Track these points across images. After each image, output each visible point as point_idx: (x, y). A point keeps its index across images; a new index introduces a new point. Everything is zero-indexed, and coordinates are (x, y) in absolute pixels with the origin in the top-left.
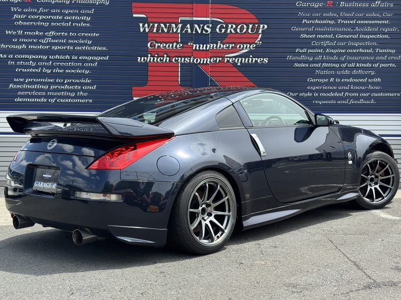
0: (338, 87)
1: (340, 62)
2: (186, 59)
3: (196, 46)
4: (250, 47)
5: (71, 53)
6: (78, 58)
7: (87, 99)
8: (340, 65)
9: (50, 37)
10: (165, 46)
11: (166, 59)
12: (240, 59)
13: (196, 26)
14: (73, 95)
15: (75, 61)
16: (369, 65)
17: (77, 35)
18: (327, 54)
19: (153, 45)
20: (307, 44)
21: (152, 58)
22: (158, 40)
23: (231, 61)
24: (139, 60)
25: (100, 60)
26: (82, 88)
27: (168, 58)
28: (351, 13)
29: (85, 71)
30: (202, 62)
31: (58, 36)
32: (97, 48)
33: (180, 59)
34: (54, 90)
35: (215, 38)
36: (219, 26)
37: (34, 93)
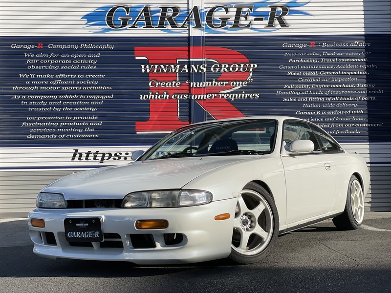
0: (324, 118)
1: (325, 96)
2: (184, 96)
3: (193, 84)
4: (242, 84)
5: (79, 93)
6: (86, 97)
7: (94, 134)
8: (325, 99)
9: (60, 79)
10: (165, 85)
11: (166, 96)
12: (234, 95)
13: (193, 66)
14: (81, 131)
15: (83, 100)
16: (351, 98)
17: (85, 76)
18: (313, 89)
19: (153, 84)
20: (294, 80)
21: (153, 96)
22: (158, 79)
23: (225, 97)
24: (141, 98)
25: (106, 98)
26: (89, 125)
27: (168, 96)
28: (333, 53)
29: (92, 109)
30: (199, 98)
31: (67, 78)
32: (102, 88)
33: (179, 96)
34: (63, 127)
35: (211, 76)
36: (213, 66)
37: (45, 130)
